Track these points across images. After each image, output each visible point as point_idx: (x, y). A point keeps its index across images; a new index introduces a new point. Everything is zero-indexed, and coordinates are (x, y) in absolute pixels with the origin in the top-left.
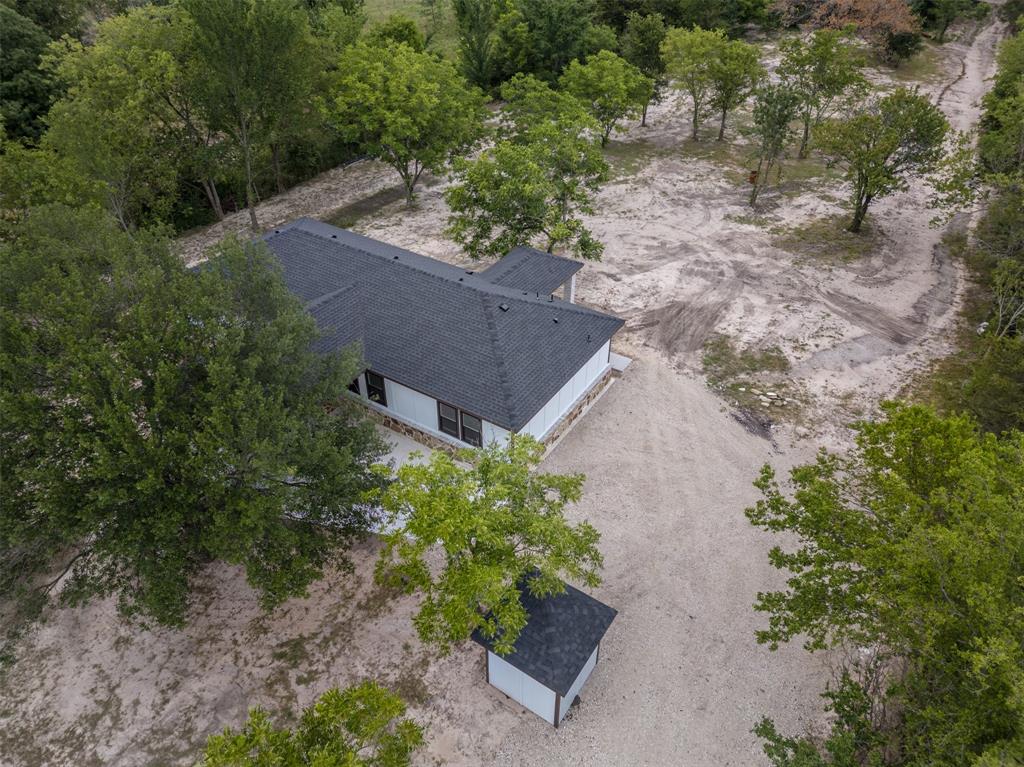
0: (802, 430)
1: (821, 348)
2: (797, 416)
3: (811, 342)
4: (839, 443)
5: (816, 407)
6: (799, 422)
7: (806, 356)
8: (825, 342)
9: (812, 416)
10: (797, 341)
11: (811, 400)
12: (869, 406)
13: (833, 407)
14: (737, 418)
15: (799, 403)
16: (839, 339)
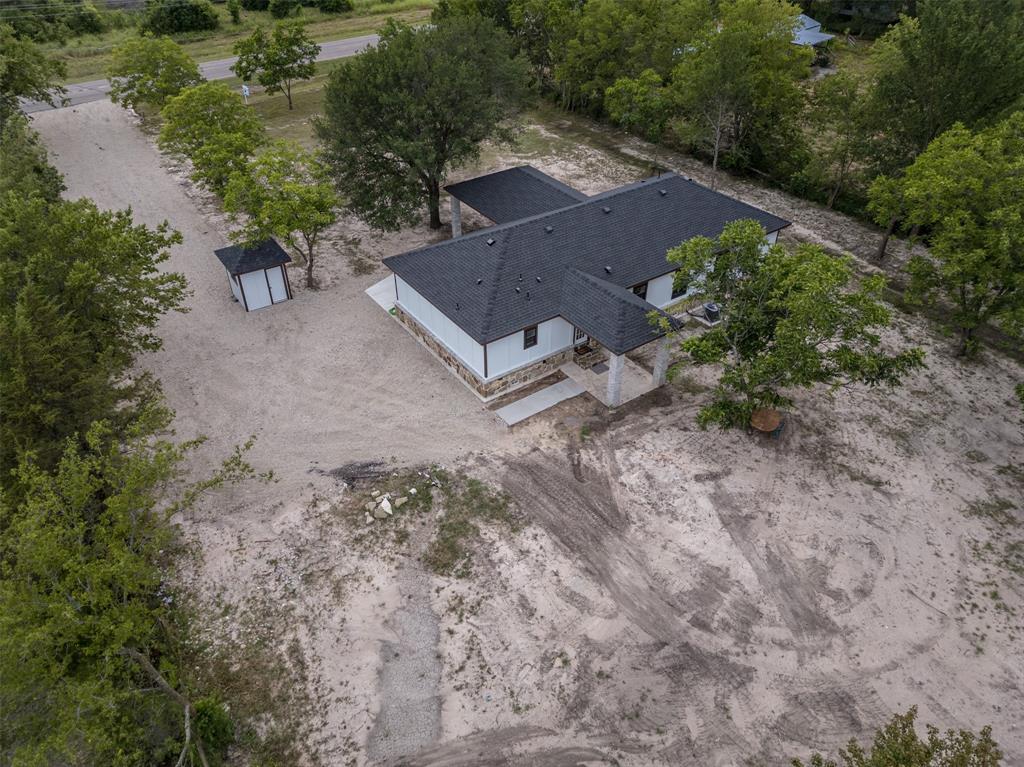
0: (324, 507)
1: (444, 635)
2: (344, 515)
3: (463, 629)
4: (283, 524)
5: (345, 543)
6: (334, 510)
7: (439, 606)
8: (454, 650)
9: (335, 529)
10: (473, 611)
11: (359, 548)
12: (309, 600)
13: (332, 562)
14: (375, 465)
15: (360, 531)
16: (450, 676)
